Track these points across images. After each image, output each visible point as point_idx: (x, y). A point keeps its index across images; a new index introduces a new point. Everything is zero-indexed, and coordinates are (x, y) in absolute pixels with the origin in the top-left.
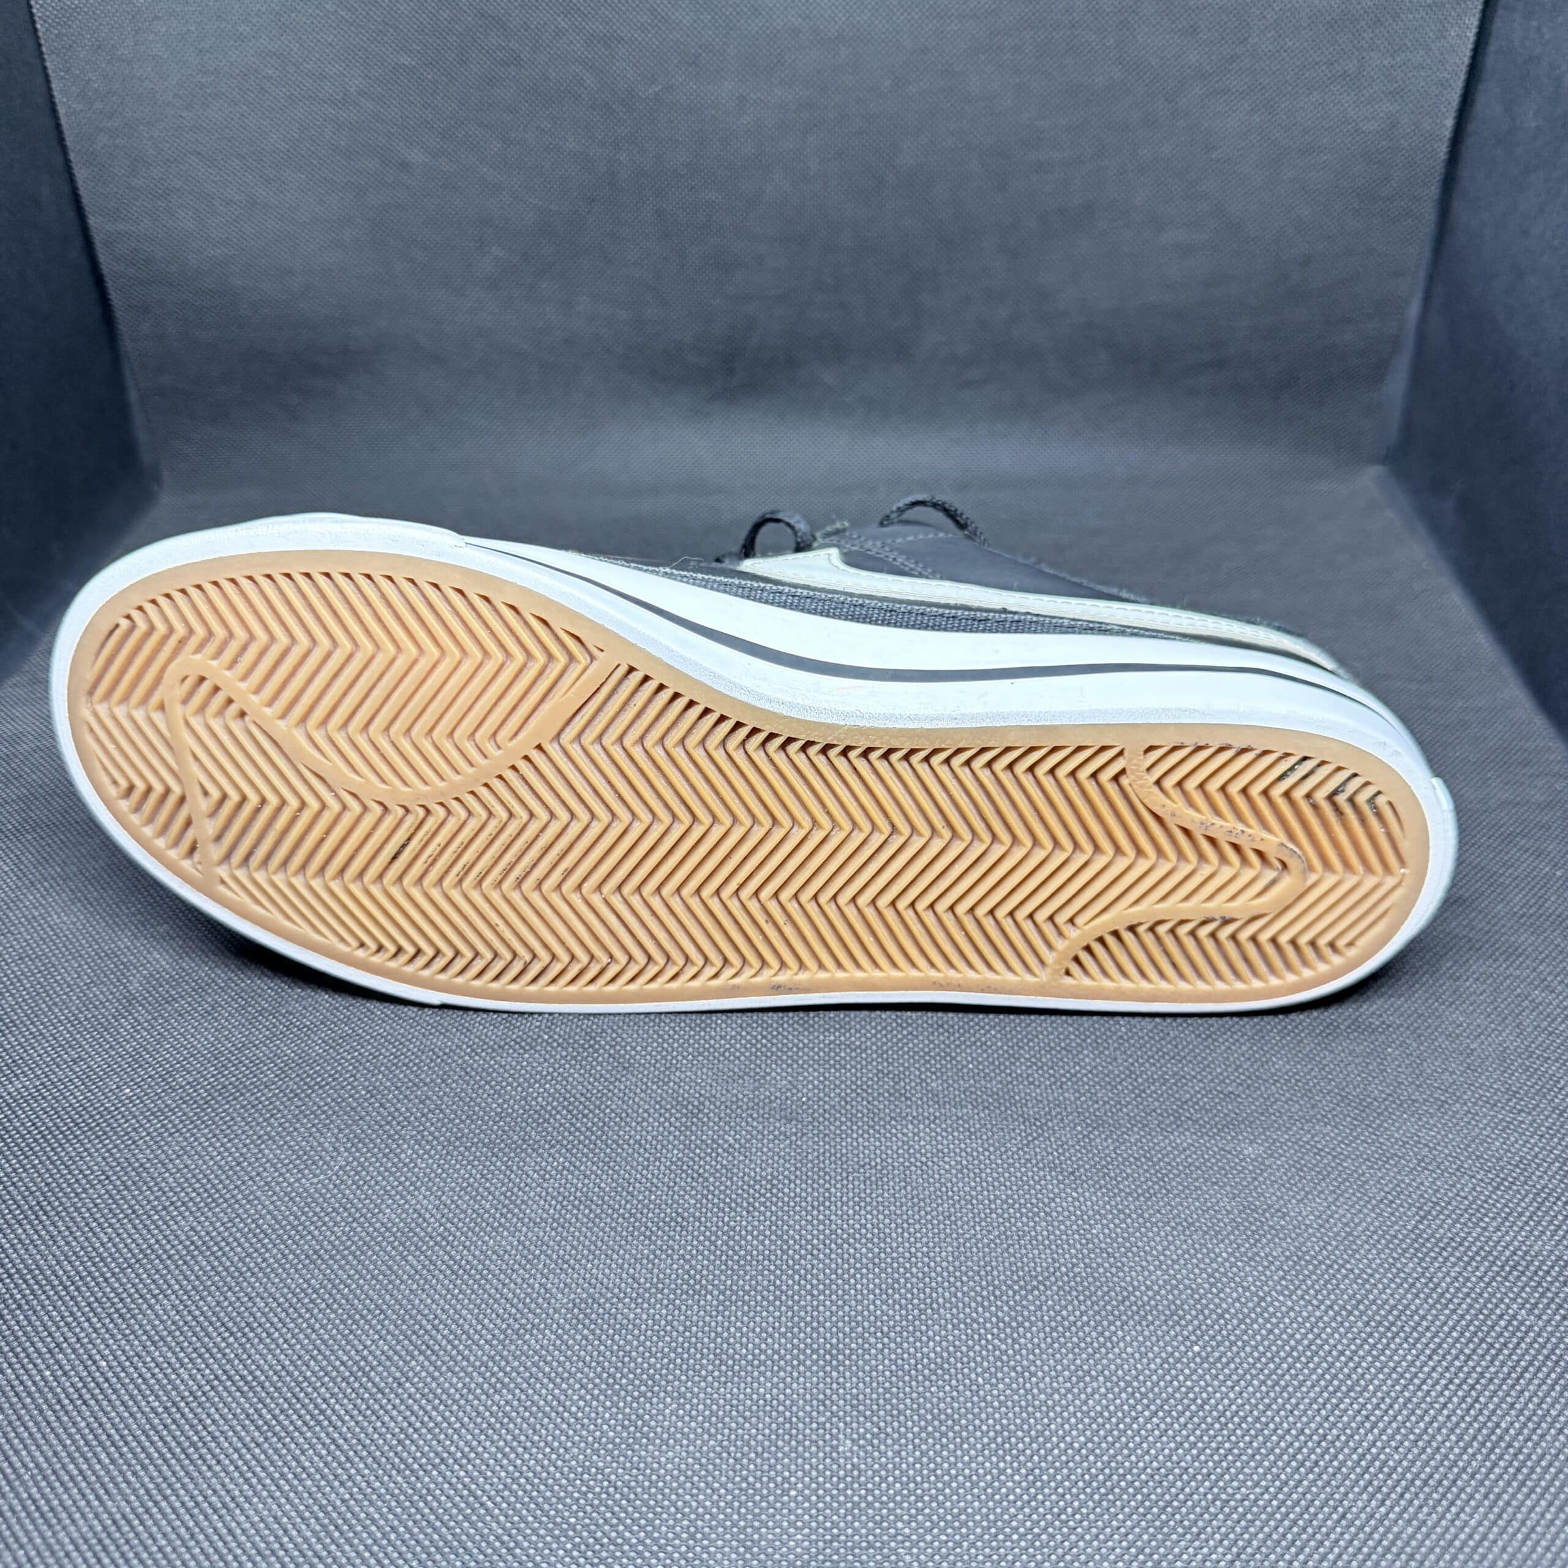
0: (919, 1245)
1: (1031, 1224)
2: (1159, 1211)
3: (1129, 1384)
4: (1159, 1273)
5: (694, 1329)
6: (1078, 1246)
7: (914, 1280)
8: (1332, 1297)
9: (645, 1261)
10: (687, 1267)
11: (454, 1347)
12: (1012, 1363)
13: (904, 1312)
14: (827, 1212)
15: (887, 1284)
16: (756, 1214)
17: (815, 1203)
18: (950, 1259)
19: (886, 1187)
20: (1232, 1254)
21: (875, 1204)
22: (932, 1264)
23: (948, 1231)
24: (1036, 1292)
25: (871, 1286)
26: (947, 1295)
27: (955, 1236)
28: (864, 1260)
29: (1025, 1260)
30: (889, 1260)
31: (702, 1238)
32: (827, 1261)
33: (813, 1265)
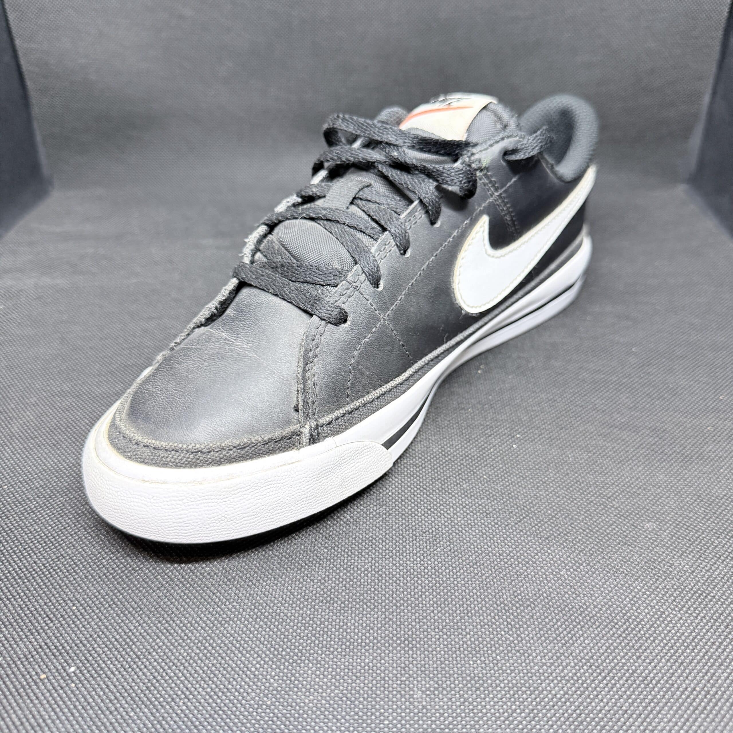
0: (459, 580)
1: (525, 568)
2: (598, 562)
3: (588, 661)
4: (601, 598)
5: (326, 623)
6: (553, 582)
7: (457, 600)
8: (704, 612)
9: (297, 583)
10: (322, 587)
11: (183, 631)
12: (517, 648)
13: (451, 618)
14: (405, 559)
15: (441, 601)
16: (363, 559)
17: (398, 554)
18: (478, 588)
19: (438, 545)
20: (643, 587)
21: (432, 555)
22: (467, 591)
23: (476, 572)
24: (529, 608)
25: (431, 602)
26: (477, 608)
27: (480, 574)
28: (427, 587)
29: (522, 589)
30: (442, 588)
31: (331, 571)
32: (405, 587)
33: (397, 590)
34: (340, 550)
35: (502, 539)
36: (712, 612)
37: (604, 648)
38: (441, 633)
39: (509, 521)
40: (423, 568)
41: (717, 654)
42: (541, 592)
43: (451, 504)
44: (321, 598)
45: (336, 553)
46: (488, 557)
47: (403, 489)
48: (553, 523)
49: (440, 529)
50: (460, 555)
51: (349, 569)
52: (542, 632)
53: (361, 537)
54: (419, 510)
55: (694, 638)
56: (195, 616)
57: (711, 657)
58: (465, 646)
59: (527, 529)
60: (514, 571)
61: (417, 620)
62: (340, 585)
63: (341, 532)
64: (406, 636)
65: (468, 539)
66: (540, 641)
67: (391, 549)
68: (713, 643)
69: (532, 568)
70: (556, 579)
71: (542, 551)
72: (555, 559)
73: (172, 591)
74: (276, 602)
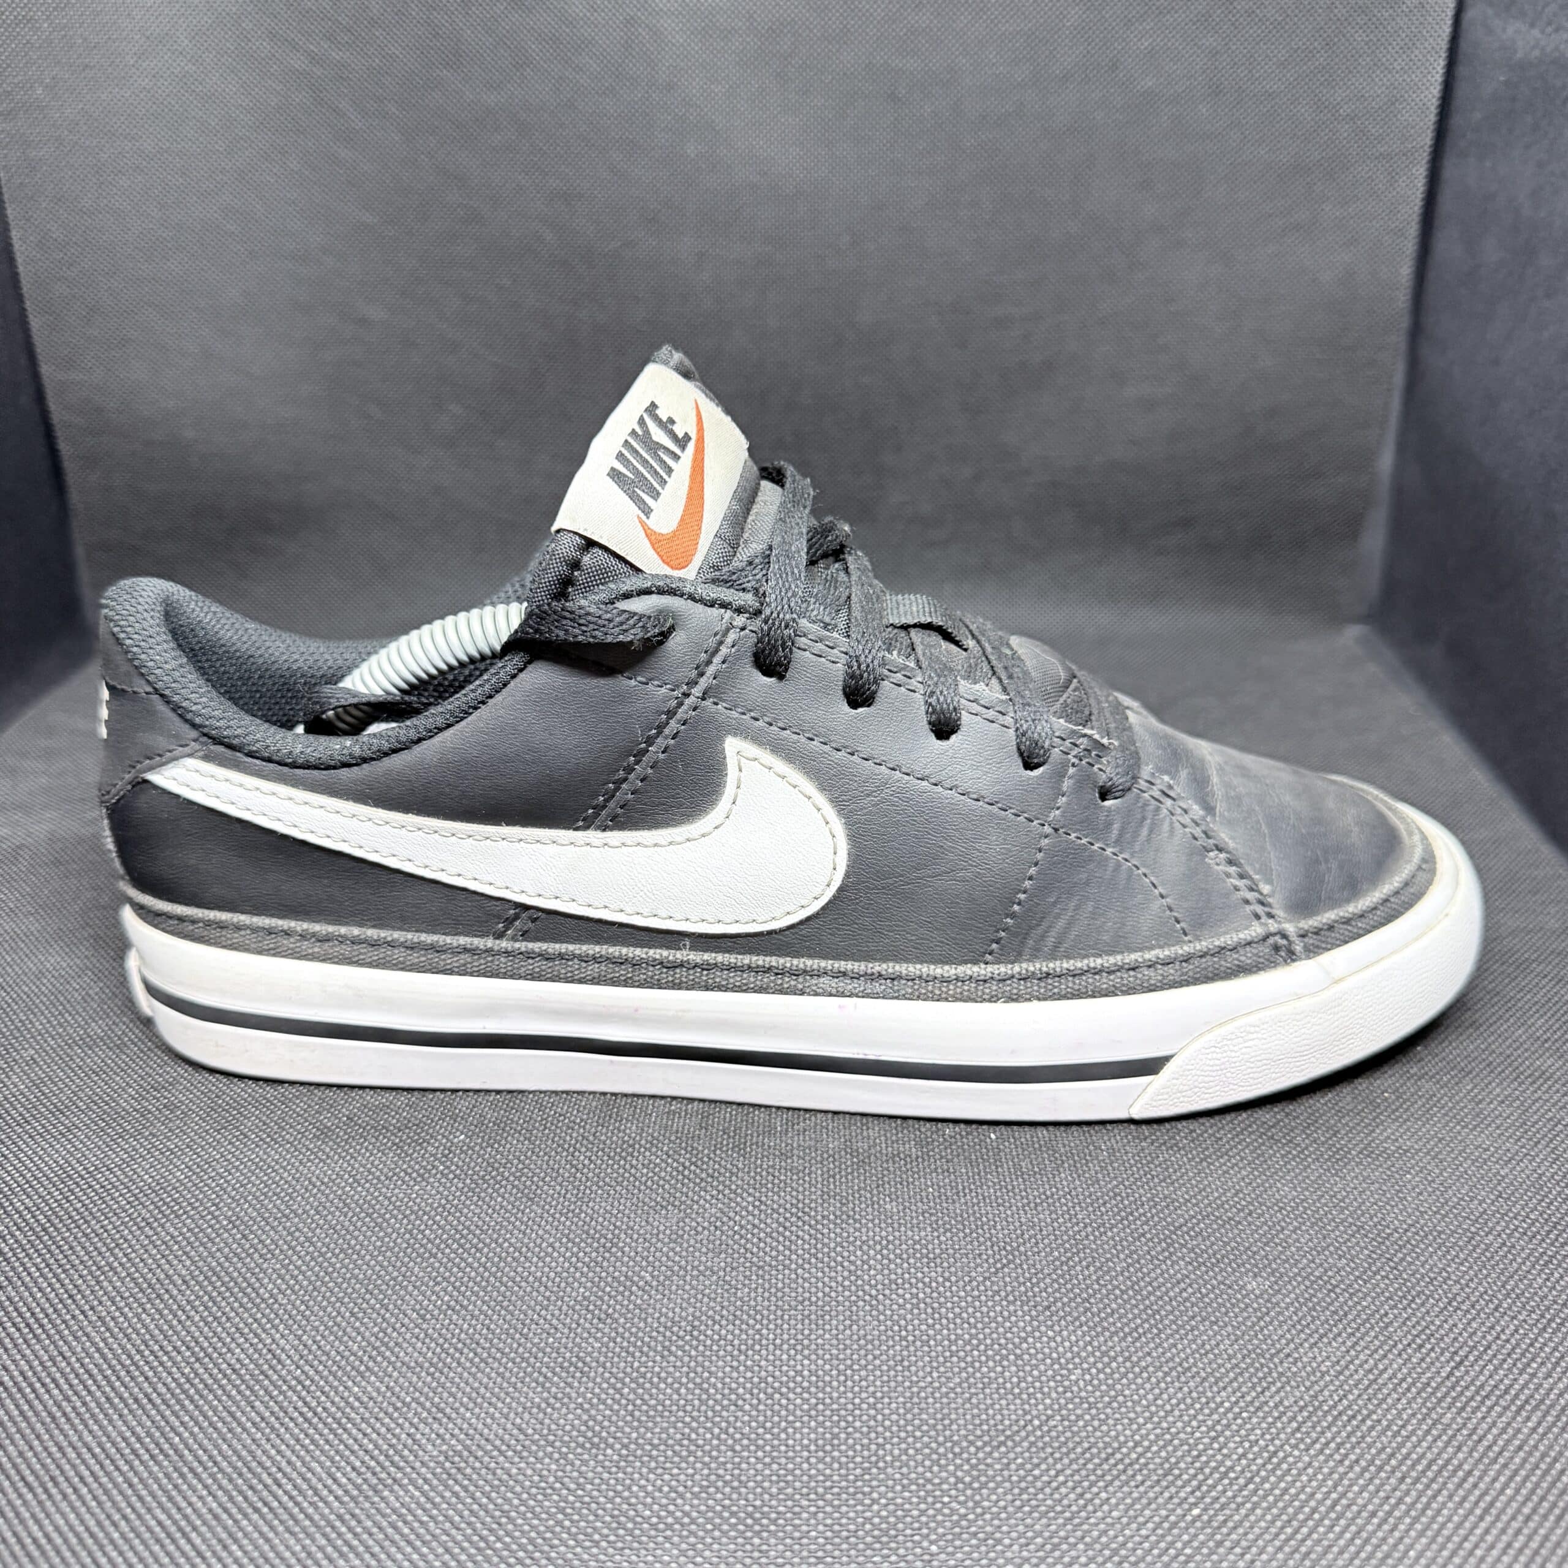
0: (864, 1395)
1: (999, 1369)
2: (1149, 1354)
4: (1149, 1426)
5: (589, 1487)
6: (1054, 1395)
14: (757, 1357)
15: (824, 1439)
16: (672, 1359)
17: (743, 1347)
19: (827, 1327)
20: (1236, 1403)
21: (813, 1347)
22: (880, 1417)
23: (900, 1378)
24: (1003, 1449)
25: (805, 1442)
26: (896, 1452)
27: (907, 1384)
28: (798, 1413)
29: (991, 1412)
30: (828, 1413)
31: (605, 1385)
32: (754, 1413)
33: (737, 1418)
34: (625, 1344)
35: (957, 1310)
36: (1373, 1451)
37: (1150, 1525)
39: (973, 1274)
40: (792, 1373)
41: (1380, 1534)
42: (1028, 1417)
43: (858, 1243)
44: (581, 1439)
45: (617, 1350)
46: (926, 1349)
47: (763, 1216)
48: (1062, 1276)
49: (833, 1294)
50: (870, 1347)
51: (641, 1380)
52: (1025, 1497)
53: (671, 1314)
54: (794, 1257)
55: (1336, 1503)
56: (324, 1475)
57: (1366, 1541)
59: (1009, 1289)
60: (978, 1375)
61: (774, 1478)
62: (622, 1412)
63: (631, 1307)
65: (888, 1312)
66: (1020, 1515)
67: (730, 1337)
68: (1373, 1514)
69: (1014, 1369)
70: (1060, 1389)
71: (1037, 1334)
72: (1061, 1349)
73: (282, 1430)
74: (489, 1447)
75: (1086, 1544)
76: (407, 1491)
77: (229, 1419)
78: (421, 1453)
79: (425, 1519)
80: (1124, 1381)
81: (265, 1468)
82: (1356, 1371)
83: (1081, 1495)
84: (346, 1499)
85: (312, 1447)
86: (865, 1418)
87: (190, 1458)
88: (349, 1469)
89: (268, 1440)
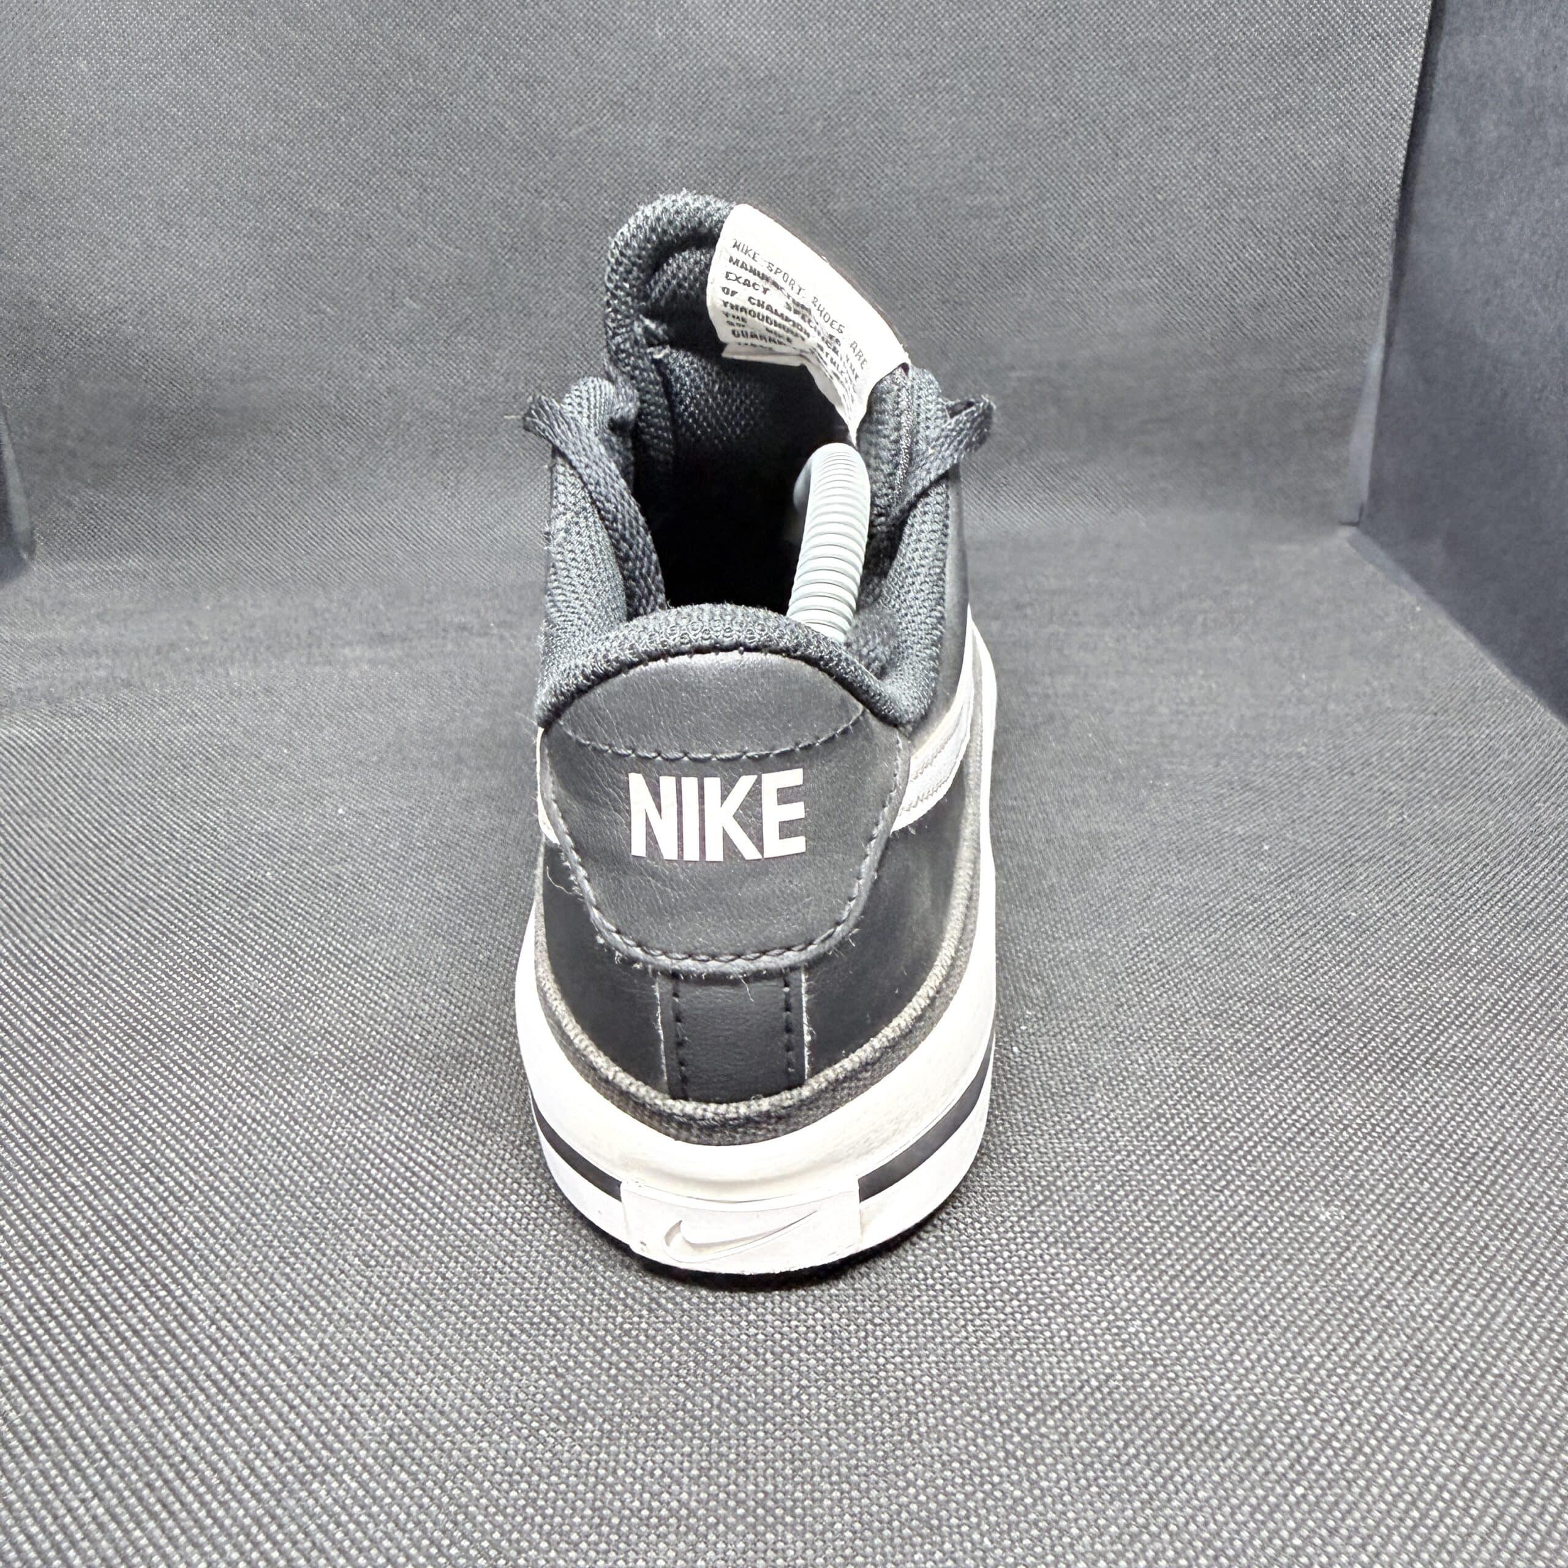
0: (889, 1354)
1: (1044, 1321)
2: (1217, 1301)
4: (1229, 1386)
5: (565, 1471)
6: (1112, 1350)
7: (884, 1402)
9: (499, 1375)
10: (560, 1384)
12: (1032, 1516)
13: (870, 1447)
15: (846, 1407)
16: (661, 1313)
18: (934, 1372)
20: (1328, 1357)
23: (930, 1333)
24: (1058, 1416)
25: (823, 1411)
26: (932, 1421)
27: (939, 1340)
28: (813, 1376)
29: (1039, 1371)
30: (848, 1375)
31: (583, 1345)
32: (761, 1377)
33: (740, 1383)
38: (845, 1486)
39: (1006, 1213)
40: (803, 1329)
42: (1084, 1377)
44: (555, 1411)
45: (596, 1302)
48: (1107, 1213)
51: (625, 1339)
52: (1091, 1474)
56: (239, 1464)
58: (904, 1515)
59: (1048, 1229)
60: (1021, 1328)
61: (788, 1456)
62: (604, 1378)
64: (761, 1495)
70: (1118, 1344)
71: (1085, 1280)
72: (1114, 1297)
73: (190, 1406)
74: (444, 1422)
75: (1171, 1534)
76: (341, 1482)
77: (125, 1395)
78: (360, 1430)
79: (363, 1518)
80: (1192, 1333)
81: (166, 1457)
82: (1464, 1315)
83: (1159, 1471)
84: (266, 1495)
85: (226, 1426)
86: (892, 1381)
87: (74, 1449)
88: (270, 1455)
89: (172, 1419)
